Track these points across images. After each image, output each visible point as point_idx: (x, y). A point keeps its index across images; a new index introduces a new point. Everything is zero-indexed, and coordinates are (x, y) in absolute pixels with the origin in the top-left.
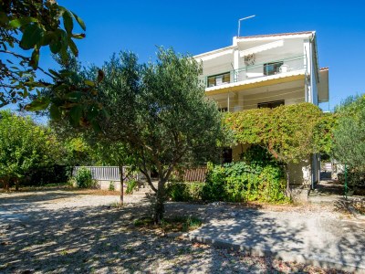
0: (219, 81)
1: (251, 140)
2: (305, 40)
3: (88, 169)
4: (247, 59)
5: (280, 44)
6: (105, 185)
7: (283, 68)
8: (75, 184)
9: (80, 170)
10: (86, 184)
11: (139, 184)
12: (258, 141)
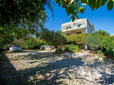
0: (69, 29)
1: (73, 40)
2: (85, 20)
3: (44, 46)
4: (74, 24)
5: (80, 21)
6: (47, 49)
7: (81, 26)
8: (41, 49)
9: (42, 46)
10: (43, 49)
11: (53, 49)
12: (74, 40)
